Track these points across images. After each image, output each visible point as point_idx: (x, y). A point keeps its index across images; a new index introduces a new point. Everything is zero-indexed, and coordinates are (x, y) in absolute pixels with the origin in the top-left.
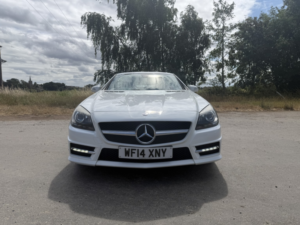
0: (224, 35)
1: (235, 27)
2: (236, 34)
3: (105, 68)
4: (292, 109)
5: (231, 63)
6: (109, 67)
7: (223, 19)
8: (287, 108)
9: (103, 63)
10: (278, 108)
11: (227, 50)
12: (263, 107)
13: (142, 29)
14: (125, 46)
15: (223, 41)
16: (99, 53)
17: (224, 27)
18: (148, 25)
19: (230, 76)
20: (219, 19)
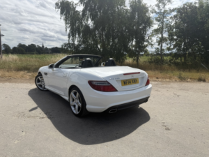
0: (164, 17)
1: (173, 10)
2: (175, 16)
3: (71, 42)
5: (170, 39)
6: (73, 41)
7: (164, 4)
8: (200, 80)
9: (69, 37)
12: (180, 77)
14: (86, 25)
17: (165, 11)
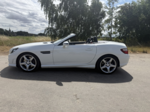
0: (113, 12)
1: (119, 7)
2: (119, 12)
3: (50, 27)
4: (146, 53)
5: (115, 26)
6: (52, 26)
7: (113, 3)
8: (144, 52)
9: (49, 23)
10: (140, 52)
11: (114, 20)
12: (132, 51)
13: (70, 6)
14: (61, 15)
15: (112, 15)
16: (48, 18)
17: (113, 7)
18: (74, 5)
19: (114, 33)
20: (111, 3)
